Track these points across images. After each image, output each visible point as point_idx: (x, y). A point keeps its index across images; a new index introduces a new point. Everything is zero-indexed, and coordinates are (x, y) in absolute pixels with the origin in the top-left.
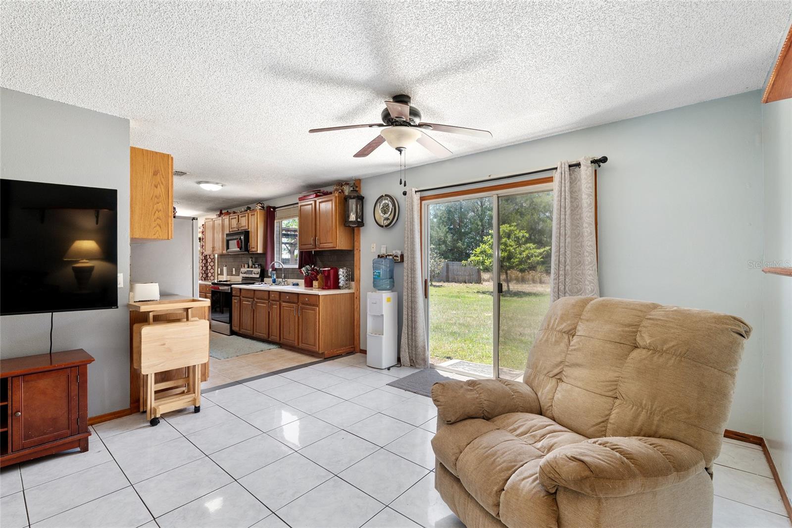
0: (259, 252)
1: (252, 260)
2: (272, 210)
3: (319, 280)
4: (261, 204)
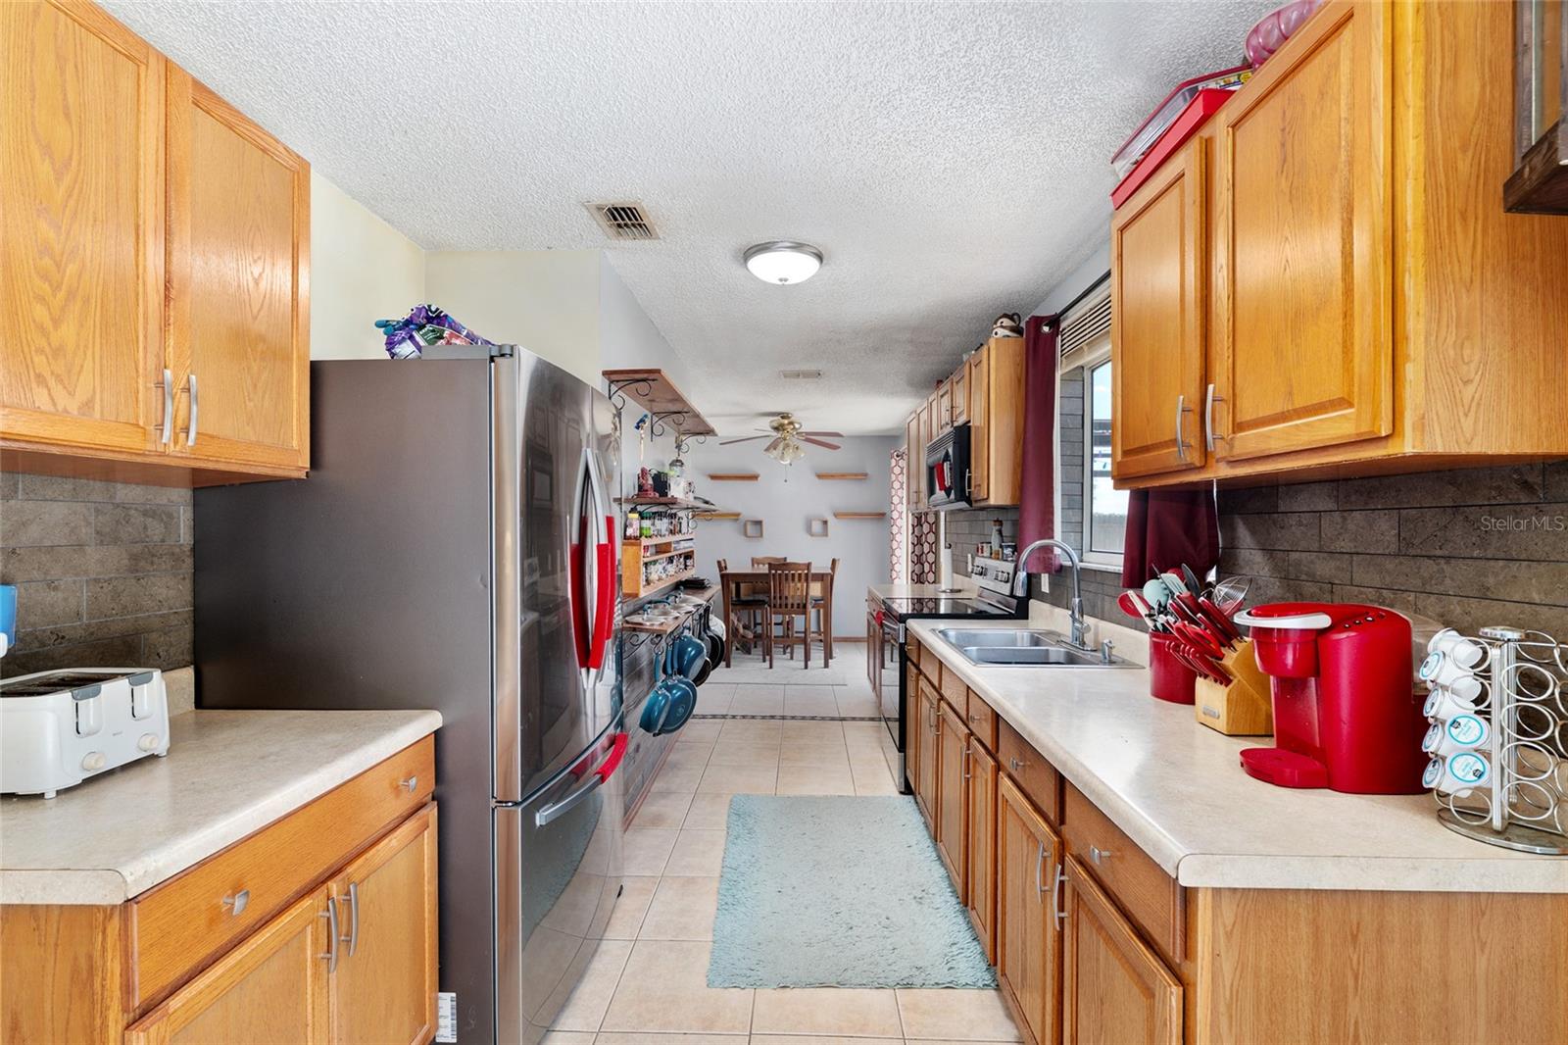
0: (992, 501)
1: (1000, 532)
2: (1046, 329)
3: (1238, 677)
4: (1011, 318)
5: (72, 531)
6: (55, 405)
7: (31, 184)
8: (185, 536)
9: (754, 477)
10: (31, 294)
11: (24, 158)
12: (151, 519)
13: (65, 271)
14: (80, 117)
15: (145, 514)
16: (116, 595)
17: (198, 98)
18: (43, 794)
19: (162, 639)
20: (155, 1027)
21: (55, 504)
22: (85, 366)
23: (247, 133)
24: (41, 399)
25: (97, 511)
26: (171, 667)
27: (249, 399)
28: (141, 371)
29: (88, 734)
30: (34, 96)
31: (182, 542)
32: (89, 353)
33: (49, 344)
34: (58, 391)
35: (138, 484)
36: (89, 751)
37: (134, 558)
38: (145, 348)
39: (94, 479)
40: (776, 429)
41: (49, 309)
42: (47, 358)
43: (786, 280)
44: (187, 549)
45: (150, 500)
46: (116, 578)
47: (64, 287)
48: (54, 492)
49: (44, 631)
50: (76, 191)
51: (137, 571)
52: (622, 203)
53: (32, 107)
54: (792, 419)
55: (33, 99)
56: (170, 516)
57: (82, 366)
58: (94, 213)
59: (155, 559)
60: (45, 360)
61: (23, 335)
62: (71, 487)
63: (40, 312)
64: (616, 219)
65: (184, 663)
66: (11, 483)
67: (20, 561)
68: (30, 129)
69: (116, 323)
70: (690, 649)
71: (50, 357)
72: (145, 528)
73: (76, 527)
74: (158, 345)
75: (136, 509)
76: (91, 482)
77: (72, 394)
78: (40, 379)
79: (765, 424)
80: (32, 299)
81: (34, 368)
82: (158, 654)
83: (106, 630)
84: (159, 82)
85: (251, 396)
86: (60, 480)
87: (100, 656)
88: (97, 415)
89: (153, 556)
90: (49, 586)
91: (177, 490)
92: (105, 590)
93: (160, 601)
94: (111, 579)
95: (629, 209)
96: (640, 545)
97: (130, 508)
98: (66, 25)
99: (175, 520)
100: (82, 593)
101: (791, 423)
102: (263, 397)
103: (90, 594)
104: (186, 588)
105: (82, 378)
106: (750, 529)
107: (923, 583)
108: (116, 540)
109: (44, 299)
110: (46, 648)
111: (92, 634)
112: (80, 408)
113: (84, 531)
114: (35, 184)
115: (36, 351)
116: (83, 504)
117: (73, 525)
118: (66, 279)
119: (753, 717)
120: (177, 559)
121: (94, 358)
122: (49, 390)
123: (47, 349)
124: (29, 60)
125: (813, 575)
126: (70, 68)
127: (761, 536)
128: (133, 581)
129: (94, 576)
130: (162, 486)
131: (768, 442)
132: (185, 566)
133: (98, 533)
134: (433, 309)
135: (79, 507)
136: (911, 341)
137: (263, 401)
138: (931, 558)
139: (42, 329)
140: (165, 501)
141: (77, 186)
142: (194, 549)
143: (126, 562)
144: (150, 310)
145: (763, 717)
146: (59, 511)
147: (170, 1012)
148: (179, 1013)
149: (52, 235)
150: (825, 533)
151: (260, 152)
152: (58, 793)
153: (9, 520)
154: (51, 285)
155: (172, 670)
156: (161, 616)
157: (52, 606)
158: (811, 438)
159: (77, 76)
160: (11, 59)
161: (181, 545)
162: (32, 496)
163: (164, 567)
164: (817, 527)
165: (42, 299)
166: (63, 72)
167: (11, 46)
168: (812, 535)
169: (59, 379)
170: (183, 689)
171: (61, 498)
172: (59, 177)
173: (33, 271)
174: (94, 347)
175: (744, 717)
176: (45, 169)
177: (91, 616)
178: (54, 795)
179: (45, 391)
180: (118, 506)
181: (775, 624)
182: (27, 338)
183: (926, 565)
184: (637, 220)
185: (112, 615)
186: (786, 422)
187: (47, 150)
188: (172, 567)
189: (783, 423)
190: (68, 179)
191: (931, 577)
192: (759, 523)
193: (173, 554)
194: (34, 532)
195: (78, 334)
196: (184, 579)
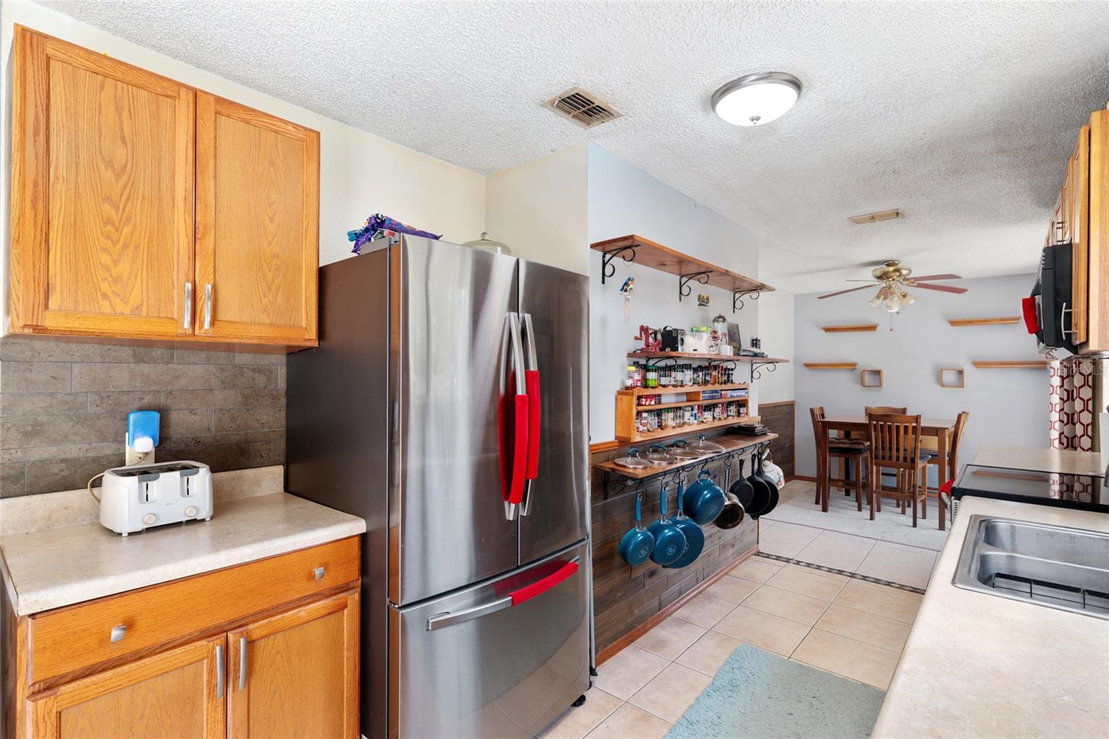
5: (206, 381)
6: (114, 310)
7: (99, 185)
8: (282, 384)
9: (872, 328)
10: (98, 247)
11: (94, 172)
12: (257, 374)
13: (121, 233)
14: (133, 140)
15: (254, 371)
16: (233, 418)
17: (219, 110)
18: (121, 534)
19: (264, 446)
20: (44, 701)
21: (195, 366)
22: (136, 286)
23: (260, 123)
24: (105, 306)
25: (222, 369)
26: (270, 464)
27: (264, 297)
28: (176, 285)
29: (152, 502)
30: (101, 135)
31: (279, 387)
32: (139, 279)
33: (111, 276)
34: (118, 302)
35: (249, 353)
36: (152, 512)
37: (245, 397)
38: (178, 271)
39: (220, 351)
40: (880, 278)
41: (111, 255)
42: (109, 283)
43: (758, 119)
44: (283, 392)
45: (258, 362)
46: (233, 409)
47: (121, 242)
48: (196, 359)
49: (188, 438)
50: (130, 184)
51: (247, 405)
52: (565, 93)
53: (100, 141)
54: (899, 266)
55: (100, 137)
56: (271, 372)
57: (134, 286)
58: (143, 195)
59: (260, 398)
60: (108, 284)
61: (93, 272)
62: (206, 355)
63: (105, 258)
64: (579, 109)
65: (280, 462)
66: (170, 354)
67: (174, 398)
68: (98, 153)
69: (158, 259)
70: (705, 492)
71: (111, 283)
72: (254, 379)
73: (208, 378)
74: (187, 267)
75: (248, 368)
76: (218, 353)
77: (126, 302)
78: (105, 295)
79: (868, 275)
80: (99, 251)
81: (100, 289)
82: (261, 456)
83: (227, 439)
84: (188, 106)
85: (266, 294)
86: (198, 352)
87: (223, 454)
88: (144, 314)
89: (258, 396)
90: (191, 412)
91: (276, 356)
92: (226, 416)
93: (263, 424)
94: (230, 409)
95: (573, 96)
96: (633, 395)
97: (244, 367)
98: (123, 88)
99: (275, 374)
100: (212, 417)
101: (896, 270)
102: (277, 294)
103: (216, 418)
104: (281, 416)
105: (134, 293)
106: (868, 379)
107: (1075, 449)
108: (234, 387)
109: (107, 250)
110: (188, 448)
111: (218, 441)
112: (131, 311)
113: (213, 381)
114: (101, 185)
115: (102, 280)
116: (213, 366)
117: (206, 377)
118: (122, 237)
119: (819, 567)
120: (274, 398)
121: (142, 281)
122: (110, 302)
123: (110, 279)
124: (97, 114)
125: (923, 428)
126: (125, 114)
127: (880, 386)
128: (245, 411)
129: (220, 407)
130: (265, 354)
131: (876, 291)
132: (281, 402)
133: (222, 382)
134: (380, 216)
135: (211, 367)
136: (1002, 151)
137: (276, 297)
138: (1086, 418)
139: (106, 267)
140: (267, 363)
141: (130, 181)
142: (287, 393)
143: (240, 399)
144: (181, 249)
145: (830, 570)
146: (198, 370)
147: (58, 694)
148: (66, 696)
149: (113, 212)
150: (961, 385)
151: (274, 134)
152: (130, 534)
153: (168, 375)
154: (112, 241)
155: (271, 466)
156: (264, 433)
157: (193, 424)
158: (923, 283)
159: (131, 116)
160: (85, 116)
161: (278, 390)
162: (181, 361)
163: (266, 403)
164: (949, 377)
165: (105, 250)
166: (120, 116)
167: (86, 110)
168: (943, 386)
169: (117, 295)
170: (276, 478)
171: (199, 362)
172: (117, 177)
173: (100, 234)
174: (142, 274)
175: (809, 565)
176: (108, 175)
177: (217, 430)
178: (127, 535)
179: (108, 303)
180: (235, 367)
181: (883, 474)
182: (96, 274)
183: (1078, 427)
184: (589, 105)
185: (231, 430)
186: (891, 269)
187: (110, 164)
188: (272, 403)
189: (888, 271)
190: (124, 178)
191: (1086, 442)
192: (877, 373)
193: (272, 395)
194: (183, 381)
195: (131, 268)
196: (280, 410)
